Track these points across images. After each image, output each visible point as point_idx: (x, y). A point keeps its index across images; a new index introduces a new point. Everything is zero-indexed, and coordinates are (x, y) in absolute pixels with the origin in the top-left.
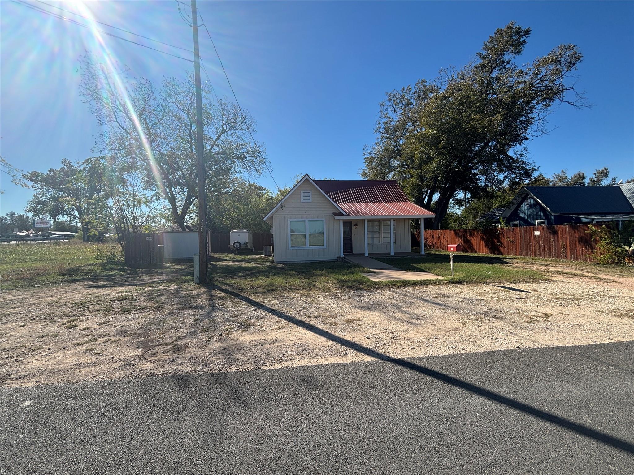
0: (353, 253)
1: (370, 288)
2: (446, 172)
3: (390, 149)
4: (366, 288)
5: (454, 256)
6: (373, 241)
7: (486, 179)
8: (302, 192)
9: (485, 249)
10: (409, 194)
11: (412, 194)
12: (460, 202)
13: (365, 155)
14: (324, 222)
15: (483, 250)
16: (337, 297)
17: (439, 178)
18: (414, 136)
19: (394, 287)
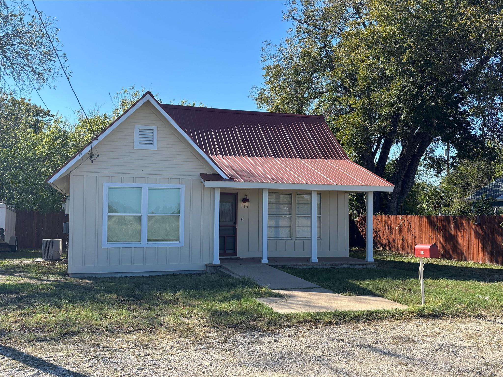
0: (238, 256)
1: (274, 327)
2: (414, 106)
3: (313, 54)
4: (265, 328)
5: (427, 266)
6: (277, 232)
7: (483, 124)
8: (137, 127)
9: (481, 255)
10: (347, 143)
11: (351, 143)
12: (438, 163)
13: (265, 60)
14: (182, 191)
15: (477, 255)
16: (209, 346)
17: (402, 117)
18: (357, 34)
19: (319, 325)
